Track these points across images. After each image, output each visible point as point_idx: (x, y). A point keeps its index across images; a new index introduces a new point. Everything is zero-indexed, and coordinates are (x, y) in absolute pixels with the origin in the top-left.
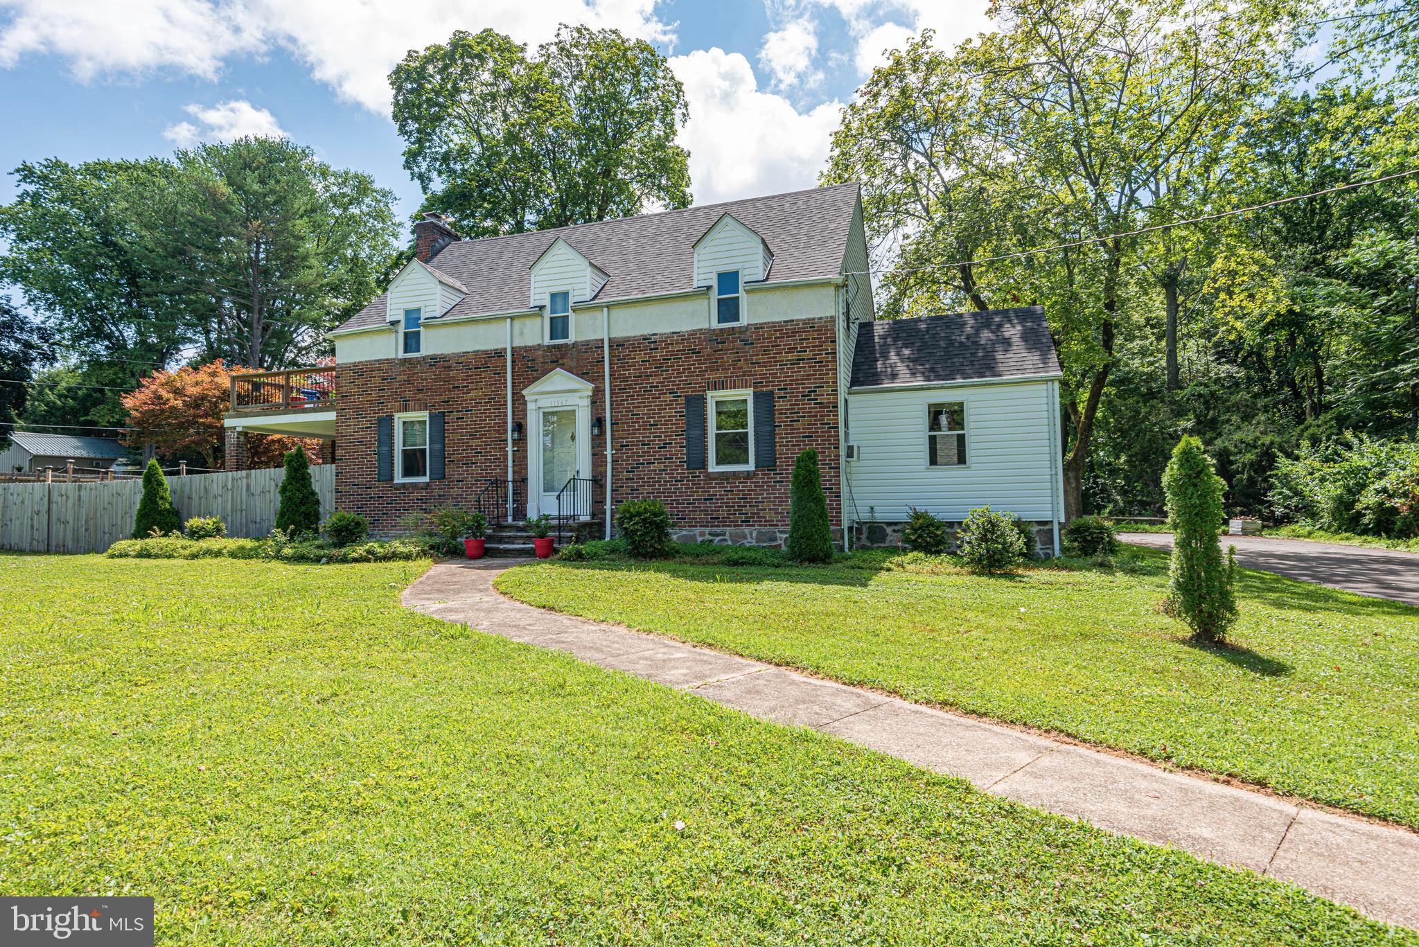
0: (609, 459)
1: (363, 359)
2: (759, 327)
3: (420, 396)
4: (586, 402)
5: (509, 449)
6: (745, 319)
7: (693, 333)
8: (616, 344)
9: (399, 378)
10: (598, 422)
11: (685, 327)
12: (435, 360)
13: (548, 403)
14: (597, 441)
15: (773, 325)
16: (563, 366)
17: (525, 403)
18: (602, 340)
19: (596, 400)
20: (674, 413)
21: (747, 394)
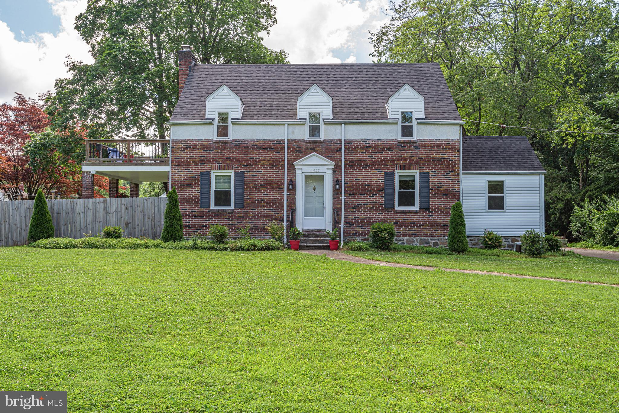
0: (343, 201)
1: (191, 138)
2: (423, 141)
3: (229, 161)
4: (331, 172)
5: (285, 193)
6: (415, 137)
7: (389, 141)
8: (348, 143)
9: (214, 151)
10: (337, 182)
11: (385, 137)
12: (238, 143)
13: (308, 171)
14: (337, 191)
15: (430, 141)
16: (317, 152)
17: (295, 169)
18: (341, 140)
19: (336, 170)
20: (377, 179)
21: (417, 174)
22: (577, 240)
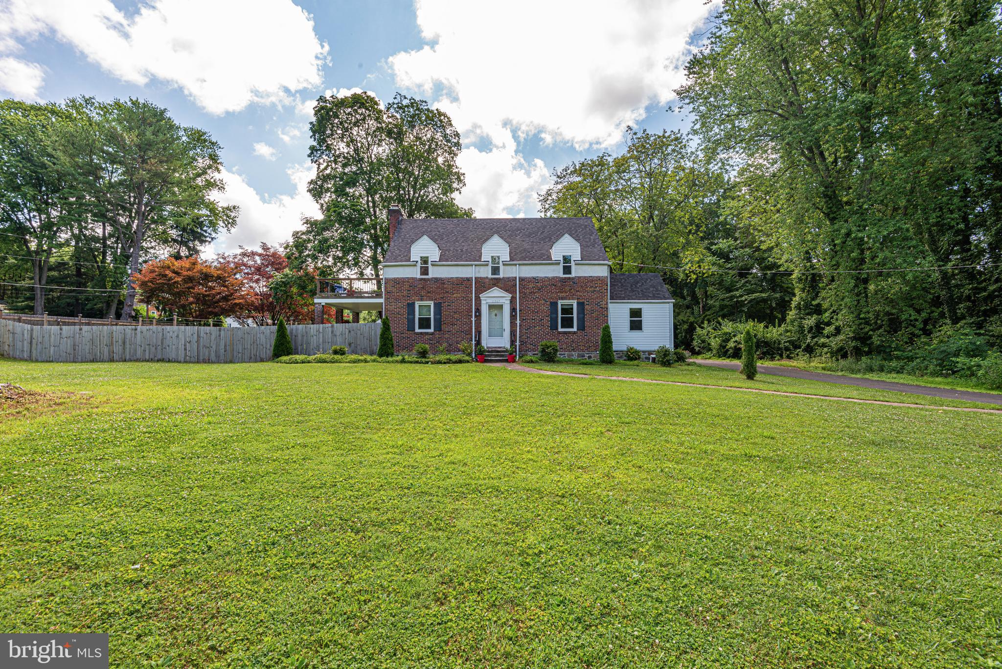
0: (518, 324)
1: (399, 277)
2: (579, 277)
3: (429, 295)
4: (509, 302)
5: (473, 319)
6: (573, 274)
7: (553, 278)
8: (522, 280)
9: (418, 286)
10: (513, 310)
11: (550, 275)
12: (436, 280)
13: (491, 301)
14: (513, 317)
15: (585, 277)
16: (497, 286)
17: (480, 300)
18: (516, 278)
19: (513, 301)
20: (546, 308)
21: (575, 303)
22: (699, 353)
